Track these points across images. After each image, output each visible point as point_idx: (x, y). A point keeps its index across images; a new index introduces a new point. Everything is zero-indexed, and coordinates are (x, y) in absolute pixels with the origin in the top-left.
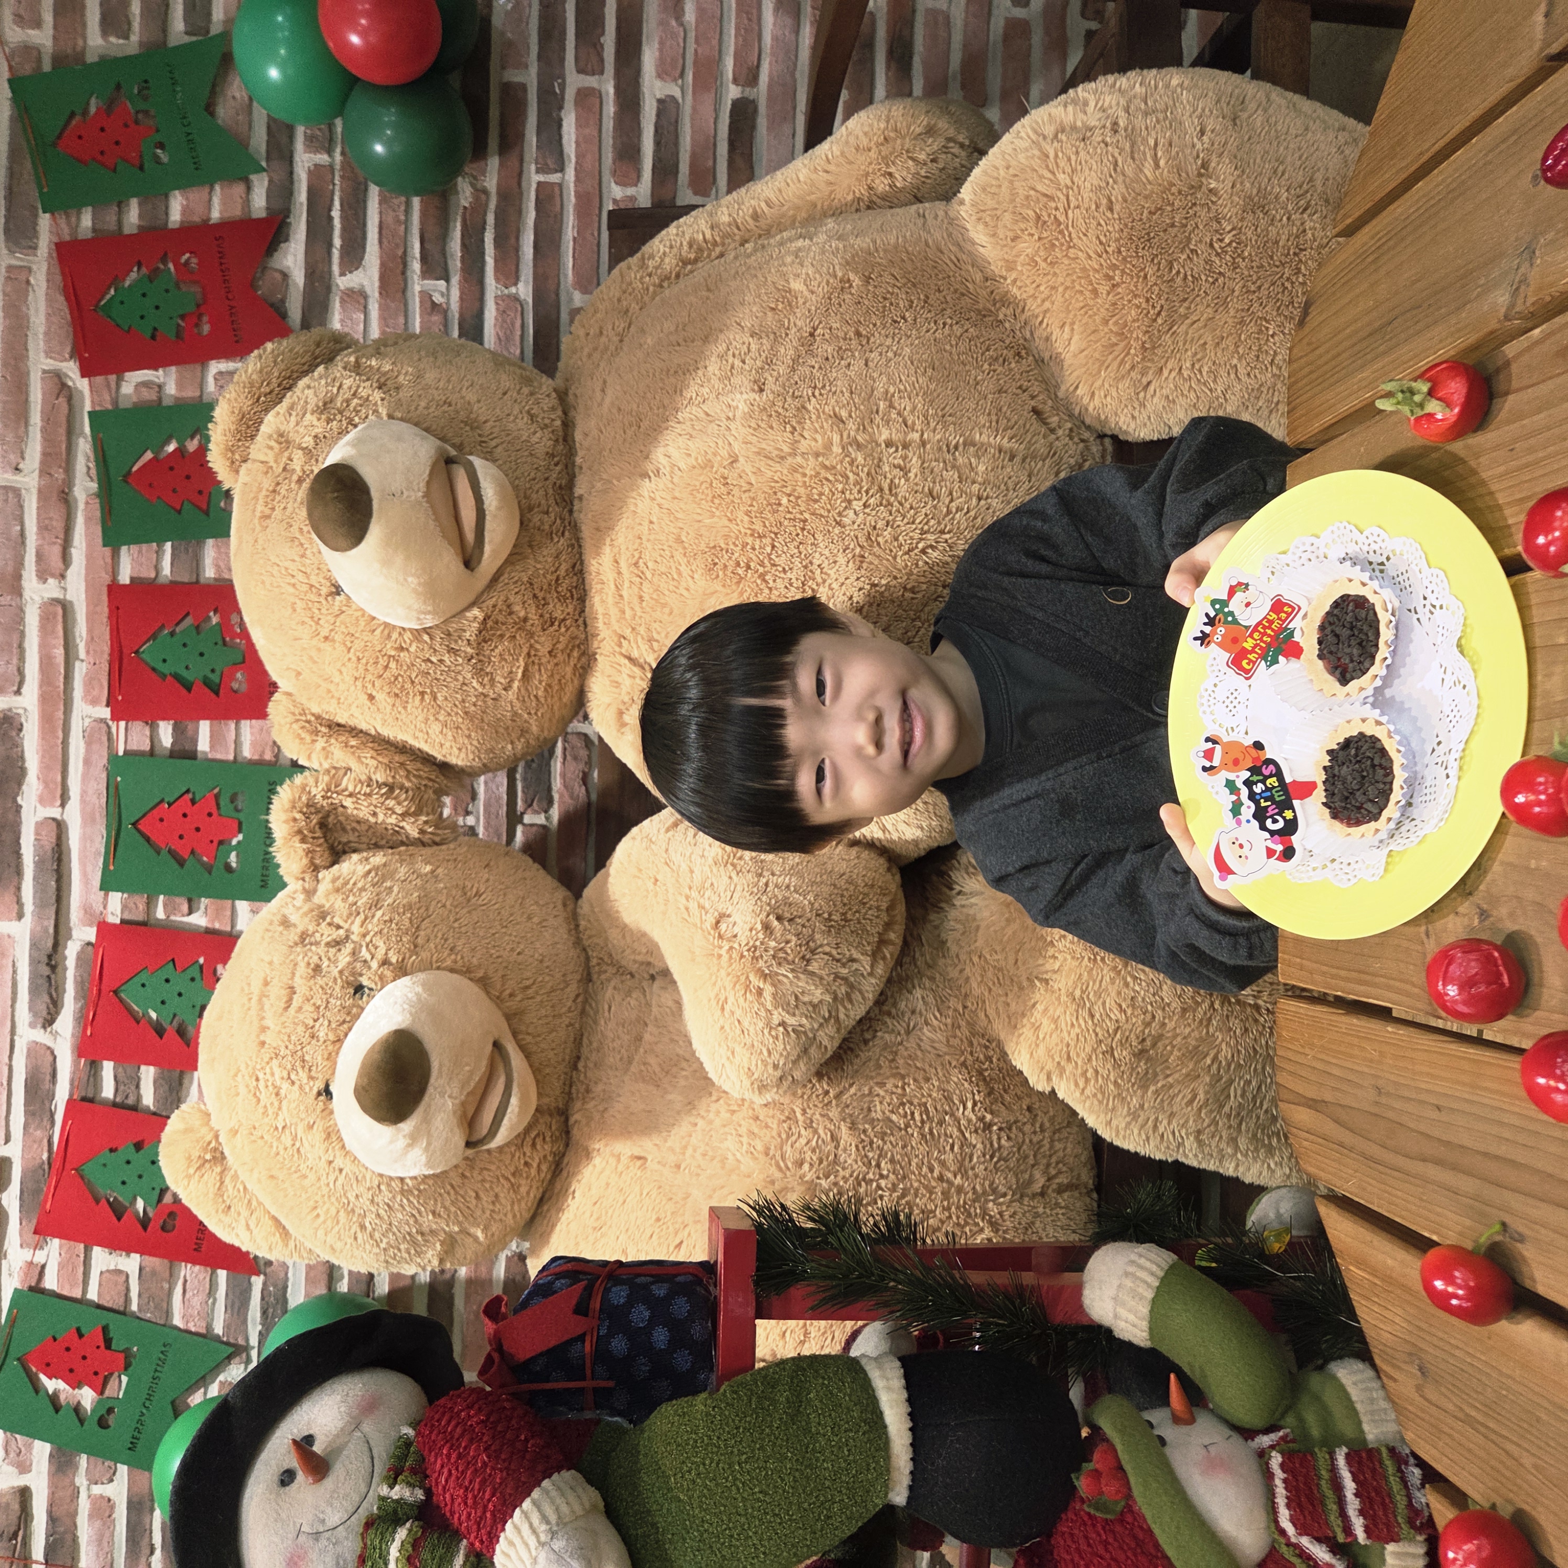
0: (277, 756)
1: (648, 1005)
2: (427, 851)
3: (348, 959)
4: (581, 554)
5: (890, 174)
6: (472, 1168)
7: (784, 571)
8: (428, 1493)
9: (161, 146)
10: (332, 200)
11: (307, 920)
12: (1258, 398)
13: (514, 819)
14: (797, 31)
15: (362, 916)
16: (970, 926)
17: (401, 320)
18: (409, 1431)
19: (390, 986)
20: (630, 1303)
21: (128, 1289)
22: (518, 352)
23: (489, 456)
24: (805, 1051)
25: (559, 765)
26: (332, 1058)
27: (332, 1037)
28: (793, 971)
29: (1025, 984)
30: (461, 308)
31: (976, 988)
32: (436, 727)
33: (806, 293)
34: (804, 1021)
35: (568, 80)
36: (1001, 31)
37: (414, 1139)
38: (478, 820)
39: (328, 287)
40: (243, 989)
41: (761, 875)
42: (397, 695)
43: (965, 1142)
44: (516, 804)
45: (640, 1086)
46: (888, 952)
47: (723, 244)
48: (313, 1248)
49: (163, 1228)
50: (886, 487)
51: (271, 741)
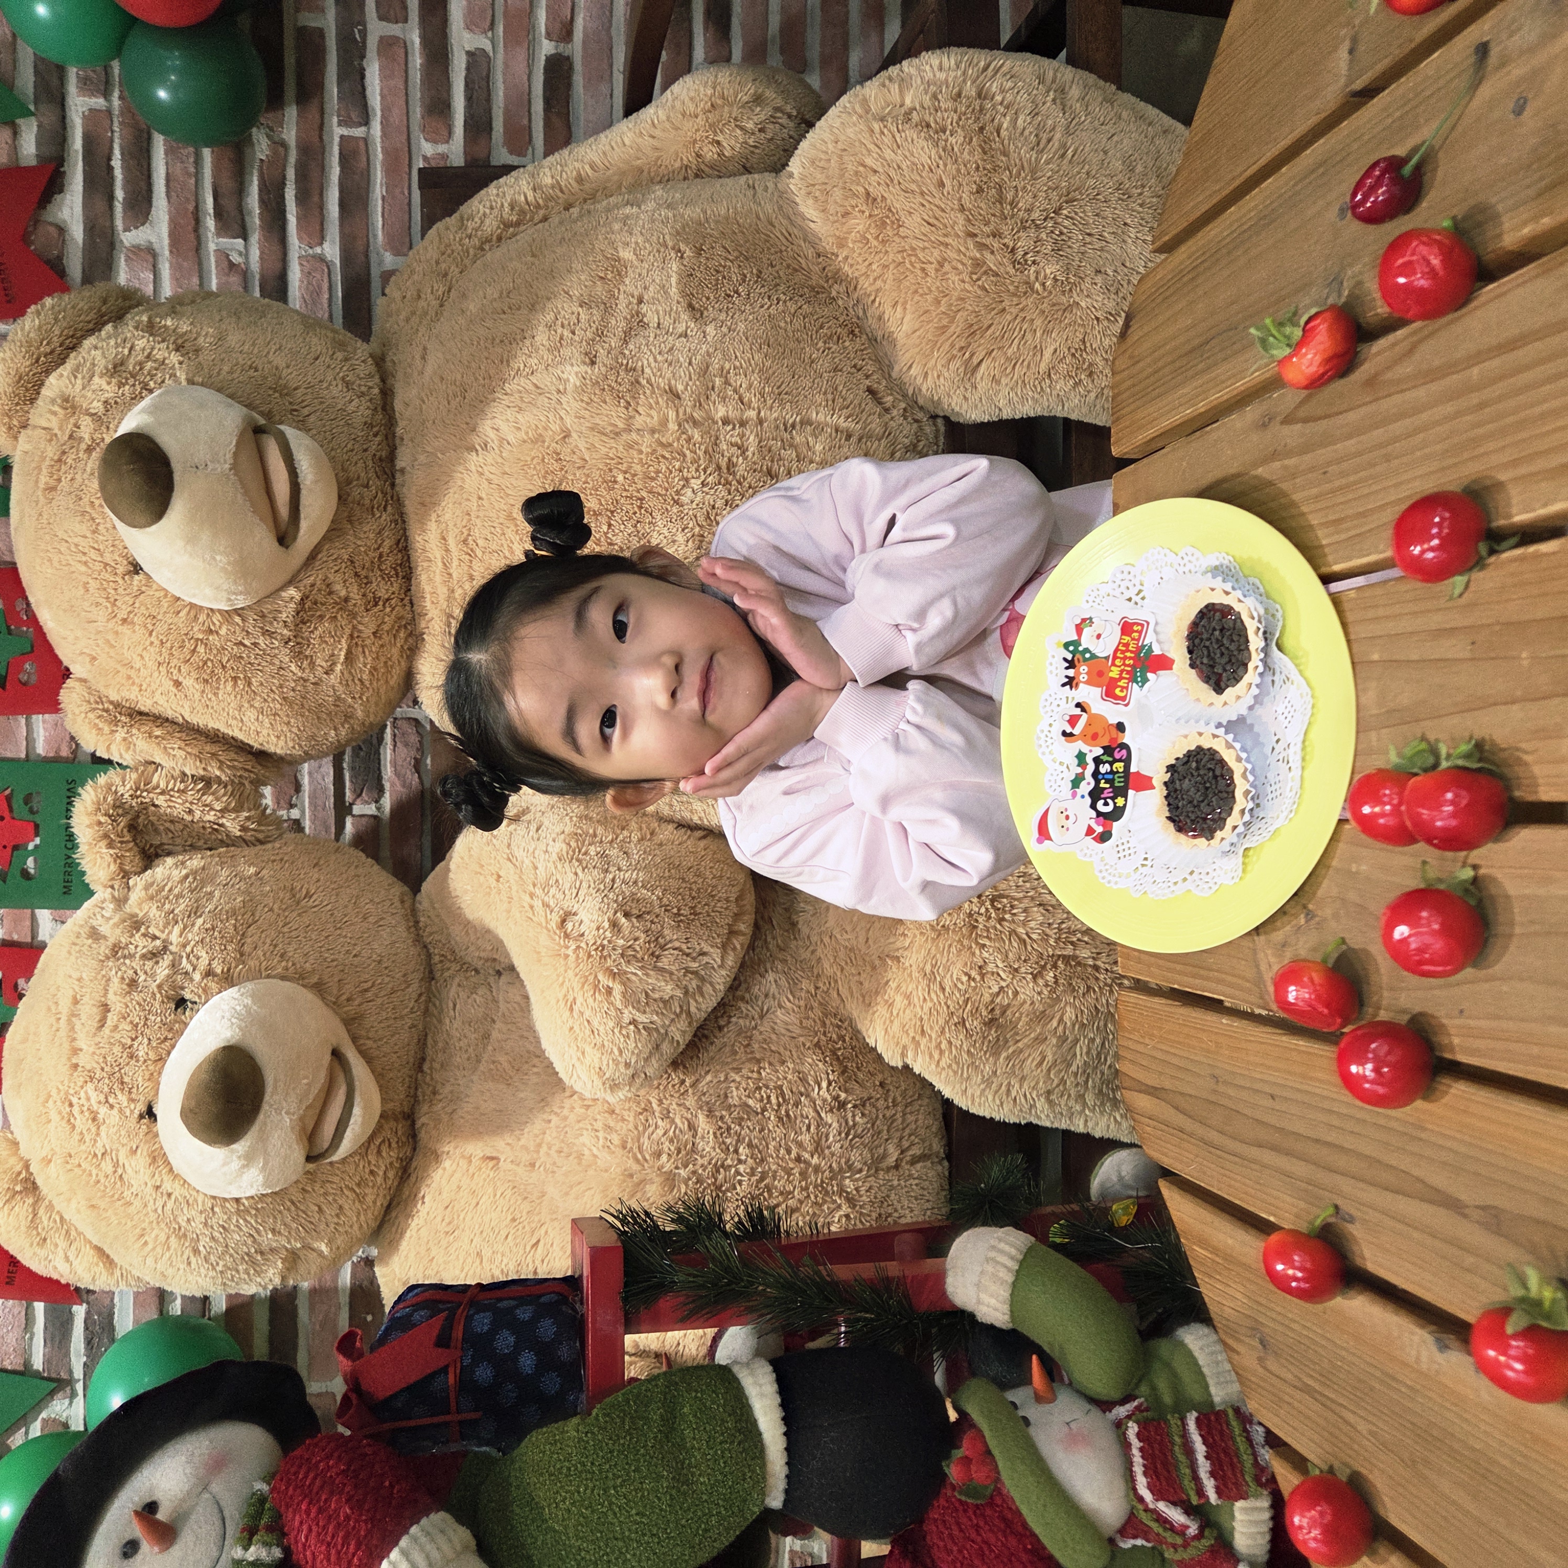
0: (74, 753)
1: (495, 1001)
2: (251, 851)
3: (167, 971)
4: (404, 530)
5: (718, 143)
6: (313, 1182)
10: (112, 149)
11: (119, 931)
13: (342, 809)
15: (181, 925)
17: (195, 282)
19: (216, 999)
20: (494, 1329)
22: (326, 314)
23: (301, 425)
24: (657, 1047)
25: (389, 752)
26: (154, 1079)
27: (152, 1056)
28: (642, 968)
29: (877, 962)
30: (262, 269)
31: (828, 968)
32: (251, 715)
34: (655, 1018)
35: (370, 27)
37: (249, 1158)
38: (303, 812)
39: (111, 244)
40: (49, 1009)
41: (607, 871)
42: (206, 681)
43: (820, 1122)
44: (344, 794)
45: (491, 1085)
46: (738, 943)
47: (547, 207)
48: (141, 1276)
50: (724, 465)
51: (68, 737)
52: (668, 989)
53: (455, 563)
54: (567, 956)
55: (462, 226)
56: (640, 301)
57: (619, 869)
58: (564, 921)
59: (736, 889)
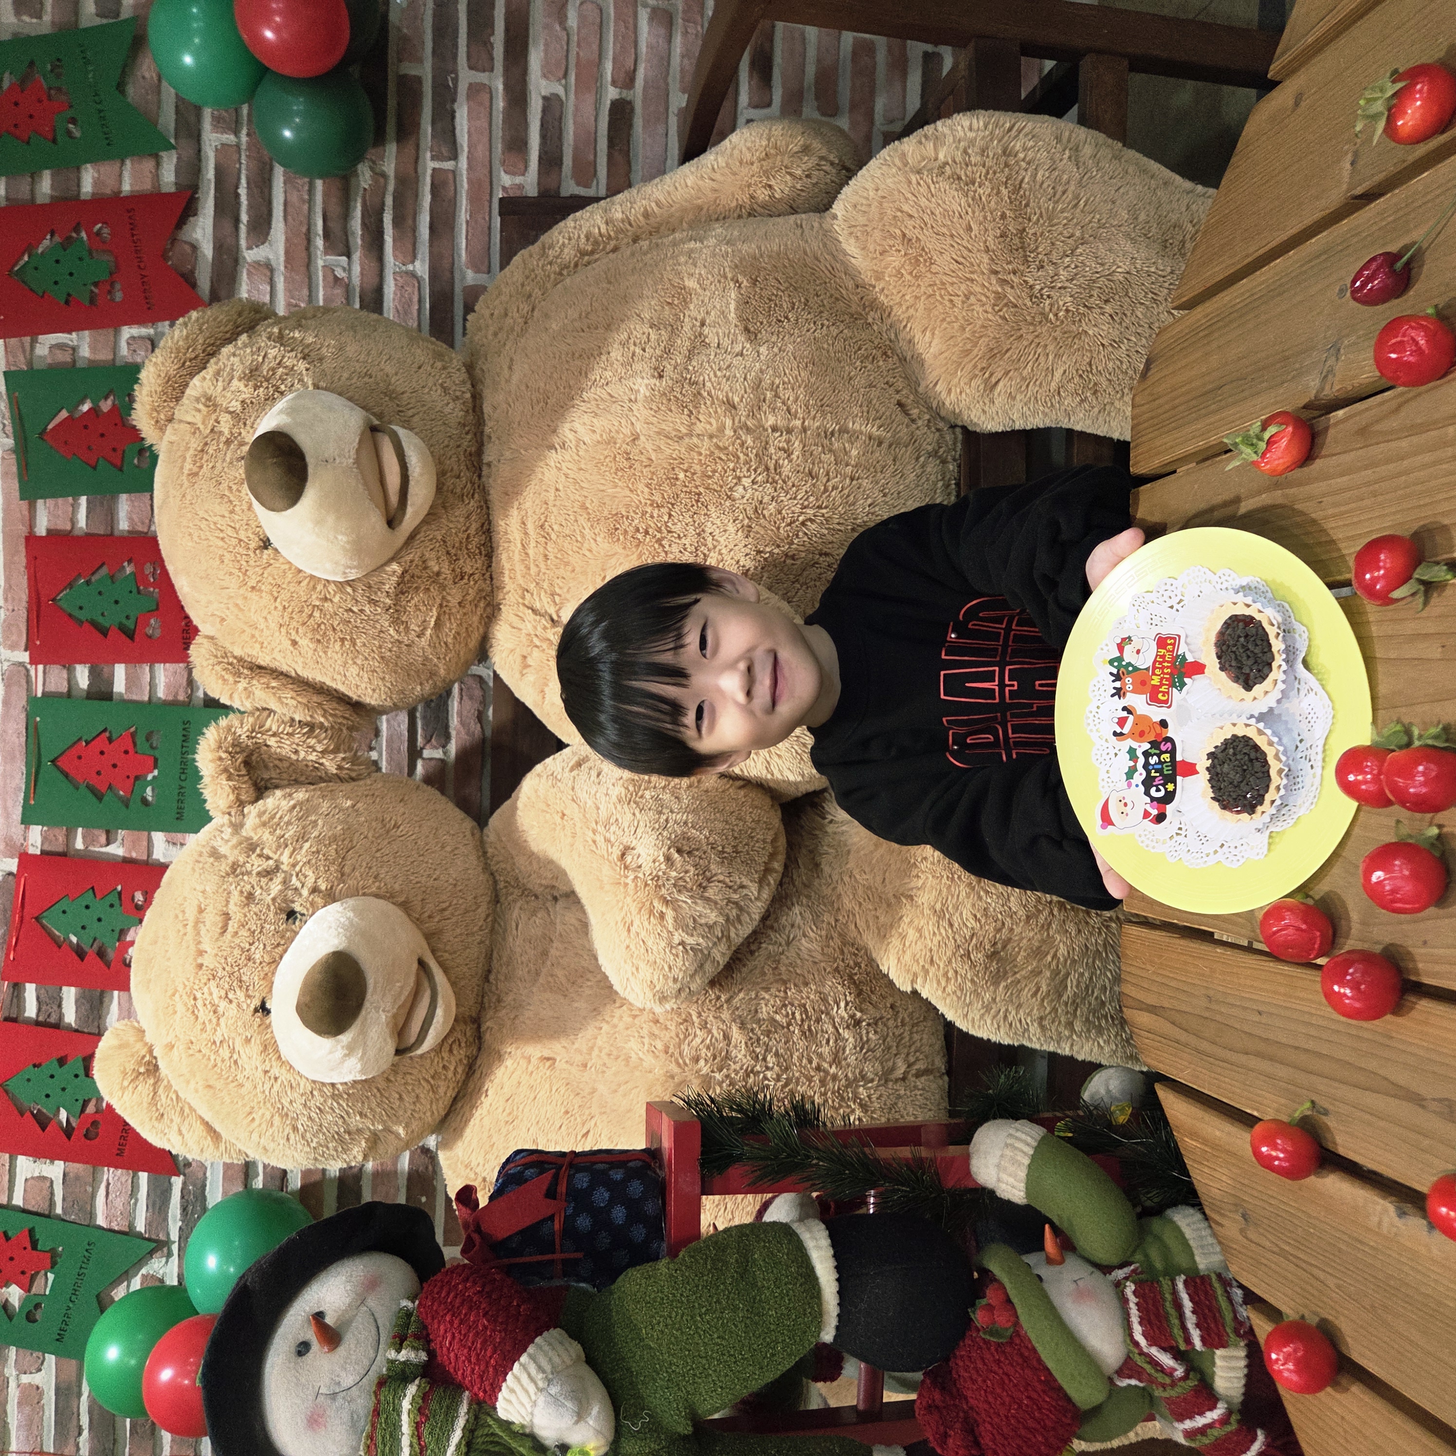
0: (190, 697)
1: (552, 923)
2: (347, 787)
3: (279, 887)
4: (489, 515)
5: (771, 187)
6: (396, 1072)
7: (679, 537)
8: (431, 1354)
9: (73, 121)
10: (239, 179)
11: (236, 852)
13: (414, 753)
14: (669, 39)
15: (290, 848)
16: (843, 852)
17: (305, 292)
19: (321, 912)
20: (592, 1187)
21: (52, 1194)
22: (415, 325)
23: (408, 425)
24: (701, 966)
25: (456, 704)
26: (268, 980)
27: (267, 959)
28: (691, 897)
29: (893, 900)
30: (362, 283)
31: (848, 903)
32: (353, 671)
34: (701, 940)
35: (461, 75)
36: (850, 49)
37: (350, 1049)
38: (381, 754)
39: (236, 260)
40: (177, 916)
41: (660, 813)
42: (319, 641)
43: (838, 1037)
44: (416, 740)
45: (548, 995)
46: (772, 880)
47: (617, 239)
48: (243, 1149)
49: (86, 1136)
50: (772, 466)
51: (184, 682)
52: (713, 916)
53: (533, 544)
54: (626, 885)
55: (543, 254)
56: (703, 324)
57: (672, 811)
58: (623, 855)
59: (772, 832)
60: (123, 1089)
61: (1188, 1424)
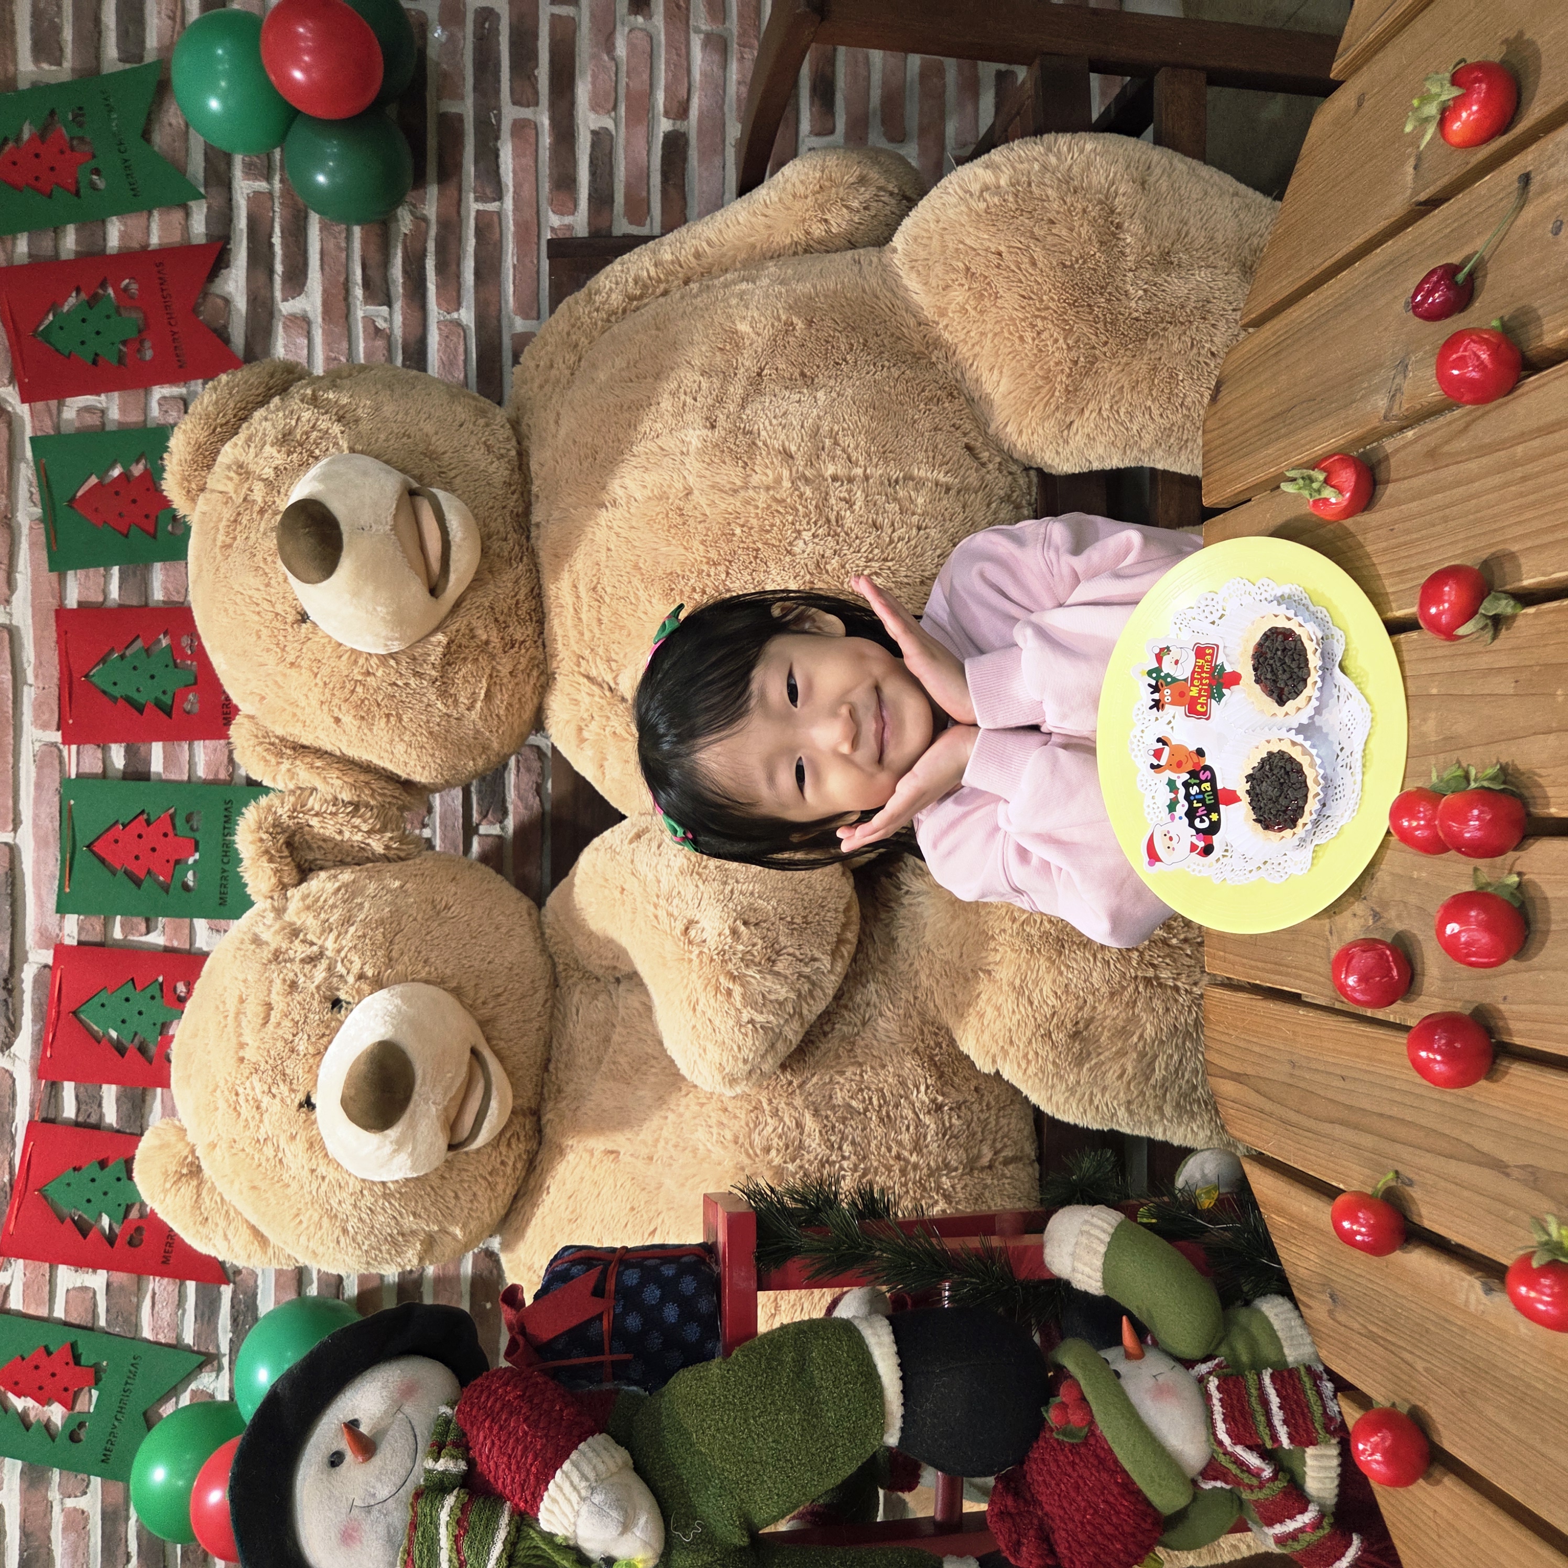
0: (231, 775)
1: (615, 1007)
2: (395, 867)
3: (324, 974)
4: (538, 578)
5: (826, 221)
6: (450, 1169)
9: (97, 172)
10: (272, 228)
11: (279, 938)
12: (1169, 436)
13: (469, 830)
14: (725, 66)
15: (335, 933)
16: (918, 923)
17: (345, 345)
18: (445, 1410)
19: (368, 1000)
20: (643, 1283)
21: (95, 1306)
22: (462, 376)
23: (449, 487)
24: (773, 1046)
25: (513, 777)
26: (313, 1071)
27: (312, 1050)
28: (760, 972)
29: (970, 975)
30: (404, 333)
31: (925, 980)
32: (400, 748)
33: (753, 335)
34: (771, 1018)
35: (504, 111)
36: (917, 71)
37: (399, 1145)
38: (434, 832)
39: (271, 313)
40: (217, 1008)
41: (725, 883)
42: (362, 718)
43: (919, 1123)
44: (471, 816)
45: (611, 1084)
46: (846, 952)
47: (667, 281)
48: (293, 1254)
49: (130, 1243)
50: (833, 518)
51: (226, 761)
52: (783, 992)
53: (585, 608)
54: (691, 960)
55: (590, 300)
57: (737, 882)
58: (687, 929)
59: (844, 901)
60: (166, 1191)
61: (1278, 1529)
